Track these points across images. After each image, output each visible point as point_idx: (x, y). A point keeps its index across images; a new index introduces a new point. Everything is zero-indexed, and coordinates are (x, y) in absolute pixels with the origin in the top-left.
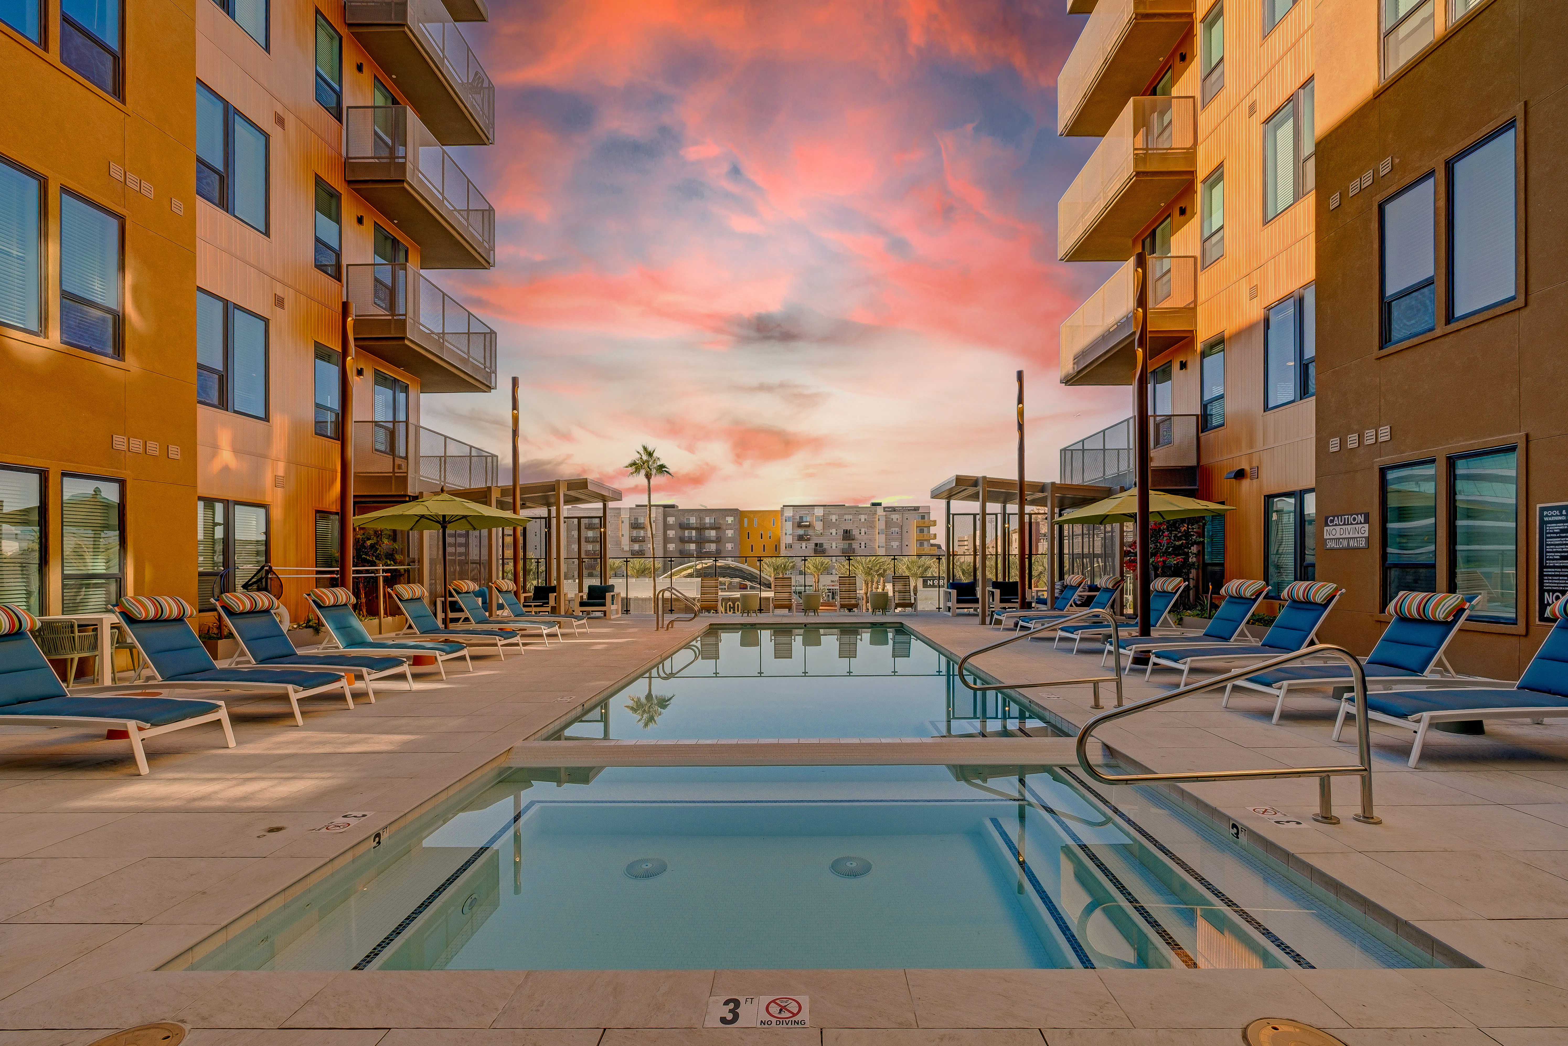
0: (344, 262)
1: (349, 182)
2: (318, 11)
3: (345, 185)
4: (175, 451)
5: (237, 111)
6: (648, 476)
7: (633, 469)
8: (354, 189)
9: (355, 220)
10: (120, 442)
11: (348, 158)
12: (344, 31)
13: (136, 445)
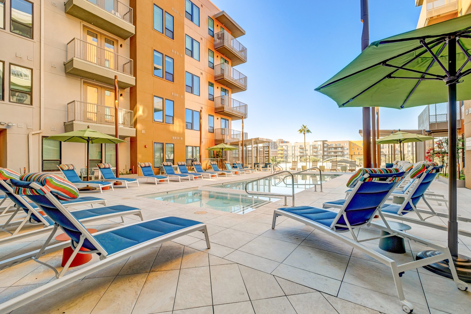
0: (214, 97)
1: (215, 81)
2: (209, 49)
3: (214, 81)
4: (181, 138)
5: (194, 75)
6: (304, 134)
7: (299, 132)
8: (217, 82)
9: (217, 88)
10: (173, 138)
11: (215, 76)
12: (214, 51)
13: (176, 138)
